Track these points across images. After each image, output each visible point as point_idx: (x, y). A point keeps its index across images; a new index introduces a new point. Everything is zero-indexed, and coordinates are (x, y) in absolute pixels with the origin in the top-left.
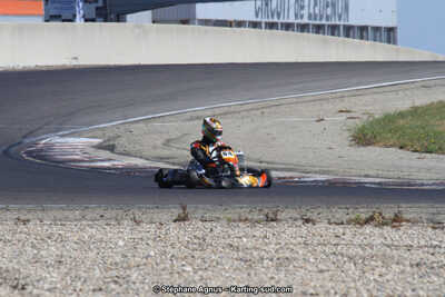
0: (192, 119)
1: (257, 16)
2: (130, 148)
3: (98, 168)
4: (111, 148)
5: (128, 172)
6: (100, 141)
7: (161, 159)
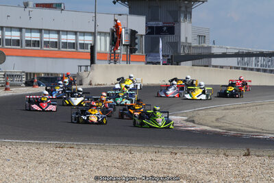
0: (225, 109)
1: (238, 64)
2: (201, 121)
3: (188, 130)
4: (193, 121)
5: (203, 133)
6: (186, 118)
7: (217, 127)
